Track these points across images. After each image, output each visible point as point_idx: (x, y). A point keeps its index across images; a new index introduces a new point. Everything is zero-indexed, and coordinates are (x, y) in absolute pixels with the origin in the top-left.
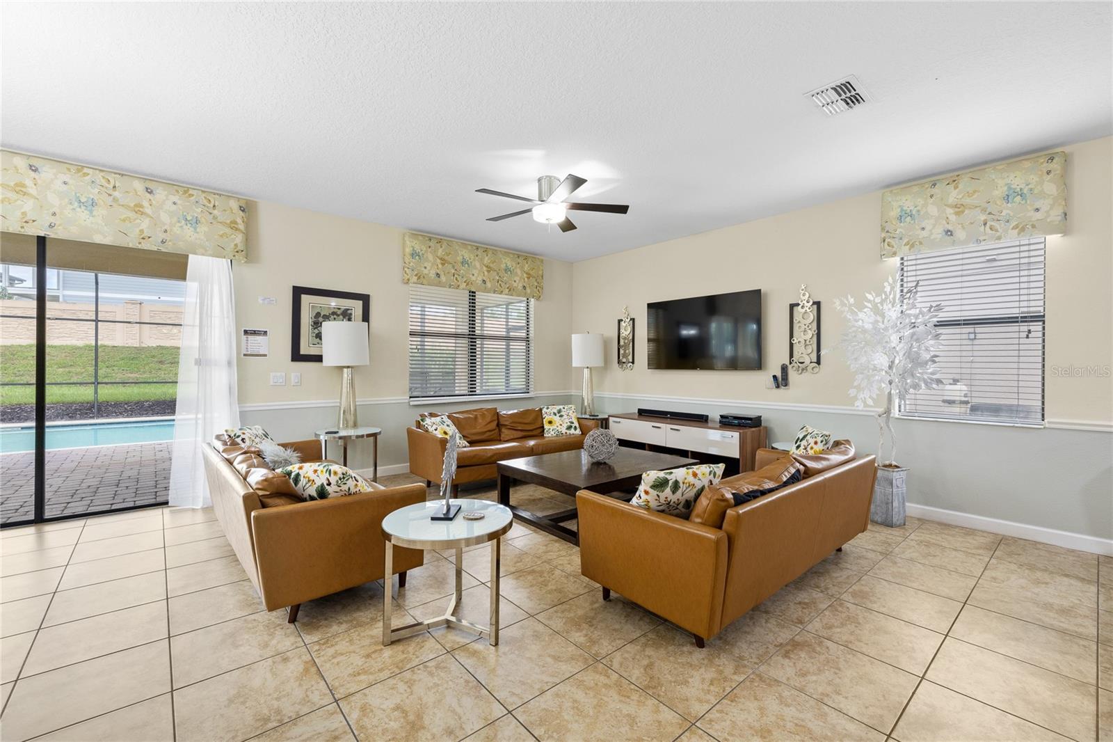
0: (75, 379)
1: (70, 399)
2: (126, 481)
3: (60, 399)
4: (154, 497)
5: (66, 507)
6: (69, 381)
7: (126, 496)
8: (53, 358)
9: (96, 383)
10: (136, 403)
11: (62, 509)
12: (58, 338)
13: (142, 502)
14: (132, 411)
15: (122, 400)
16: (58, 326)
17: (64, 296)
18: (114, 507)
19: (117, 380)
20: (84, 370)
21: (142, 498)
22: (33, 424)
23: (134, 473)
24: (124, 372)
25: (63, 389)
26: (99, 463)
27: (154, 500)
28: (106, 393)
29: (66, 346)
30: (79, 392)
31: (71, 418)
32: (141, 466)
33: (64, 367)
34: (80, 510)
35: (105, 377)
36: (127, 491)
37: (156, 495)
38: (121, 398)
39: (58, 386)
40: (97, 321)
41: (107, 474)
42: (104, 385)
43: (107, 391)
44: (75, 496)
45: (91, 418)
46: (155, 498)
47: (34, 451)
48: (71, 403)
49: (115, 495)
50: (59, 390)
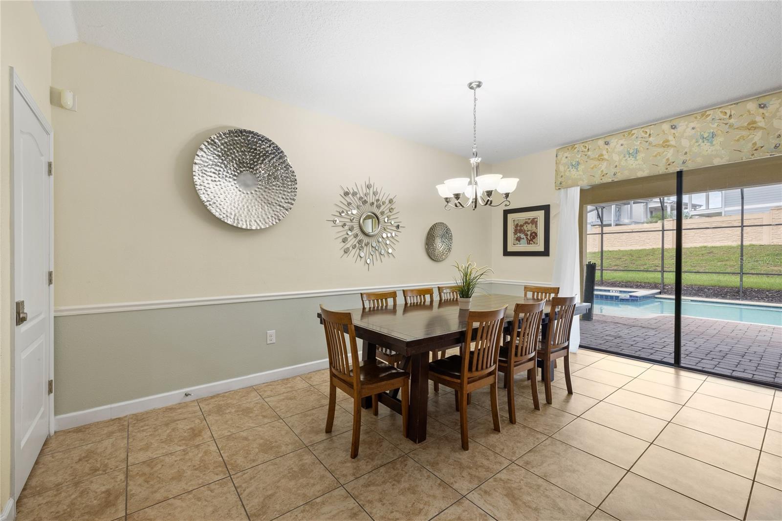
0: (729, 270)
1: (723, 284)
2: (751, 355)
3: (716, 283)
4: (773, 376)
5: (700, 362)
6: (724, 271)
7: (747, 368)
8: (715, 255)
9: (742, 273)
10: (777, 292)
11: (697, 362)
12: (719, 241)
13: (760, 377)
14: (773, 298)
15: (765, 288)
16: (719, 233)
17: (725, 212)
18: (735, 374)
19: (762, 272)
20: (735, 264)
21: (761, 374)
22: (674, 297)
23: (760, 350)
24: (769, 266)
25: (720, 277)
26: (733, 334)
27: (773, 379)
28: (750, 281)
29: (725, 246)
30: (731, 279)
31: (723, 298)
32: (768, 346)
33: (722, 261)
34: (708, 367)
35: (752, 269)
36: (749, 364)
37: (775, 375)
38: (764, 286)
39: (717, 274)
40: (742, 226)
41: (737, 345)
42: (750, 275)
43: (752, 280)
44: (708, 355)
45: (737, 299)
46: (775, 378)
47: (674, 315)
48: (724, 287)
49: (739, 363)
50: (717, 277)
